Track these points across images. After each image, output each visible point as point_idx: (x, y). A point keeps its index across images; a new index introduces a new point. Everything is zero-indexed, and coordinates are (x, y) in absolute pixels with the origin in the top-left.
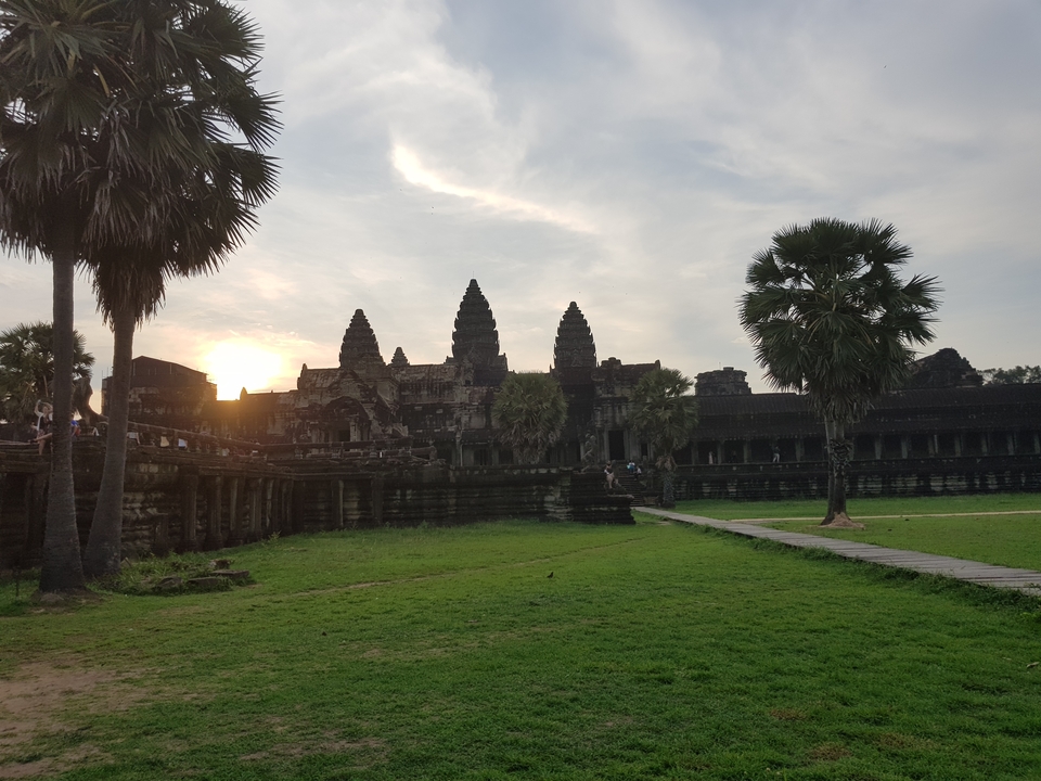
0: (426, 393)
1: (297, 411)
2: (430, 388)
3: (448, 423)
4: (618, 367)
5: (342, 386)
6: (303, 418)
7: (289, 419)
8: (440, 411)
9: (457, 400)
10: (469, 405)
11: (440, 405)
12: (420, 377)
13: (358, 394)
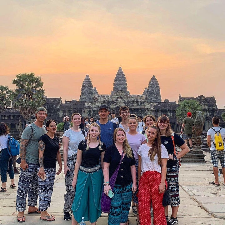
0: (135, 104)
1: (92, 109)
2: (137, 102)
3: (143, 115)
4: (204, 98)
5: (117, 102)
6: (94, 111)
7: (89, 111)
8: (140, 111)
9: (146, 107)
10: (150, 109)
11: (140, 109)
12: (133, 99)
13: (123, 105)
